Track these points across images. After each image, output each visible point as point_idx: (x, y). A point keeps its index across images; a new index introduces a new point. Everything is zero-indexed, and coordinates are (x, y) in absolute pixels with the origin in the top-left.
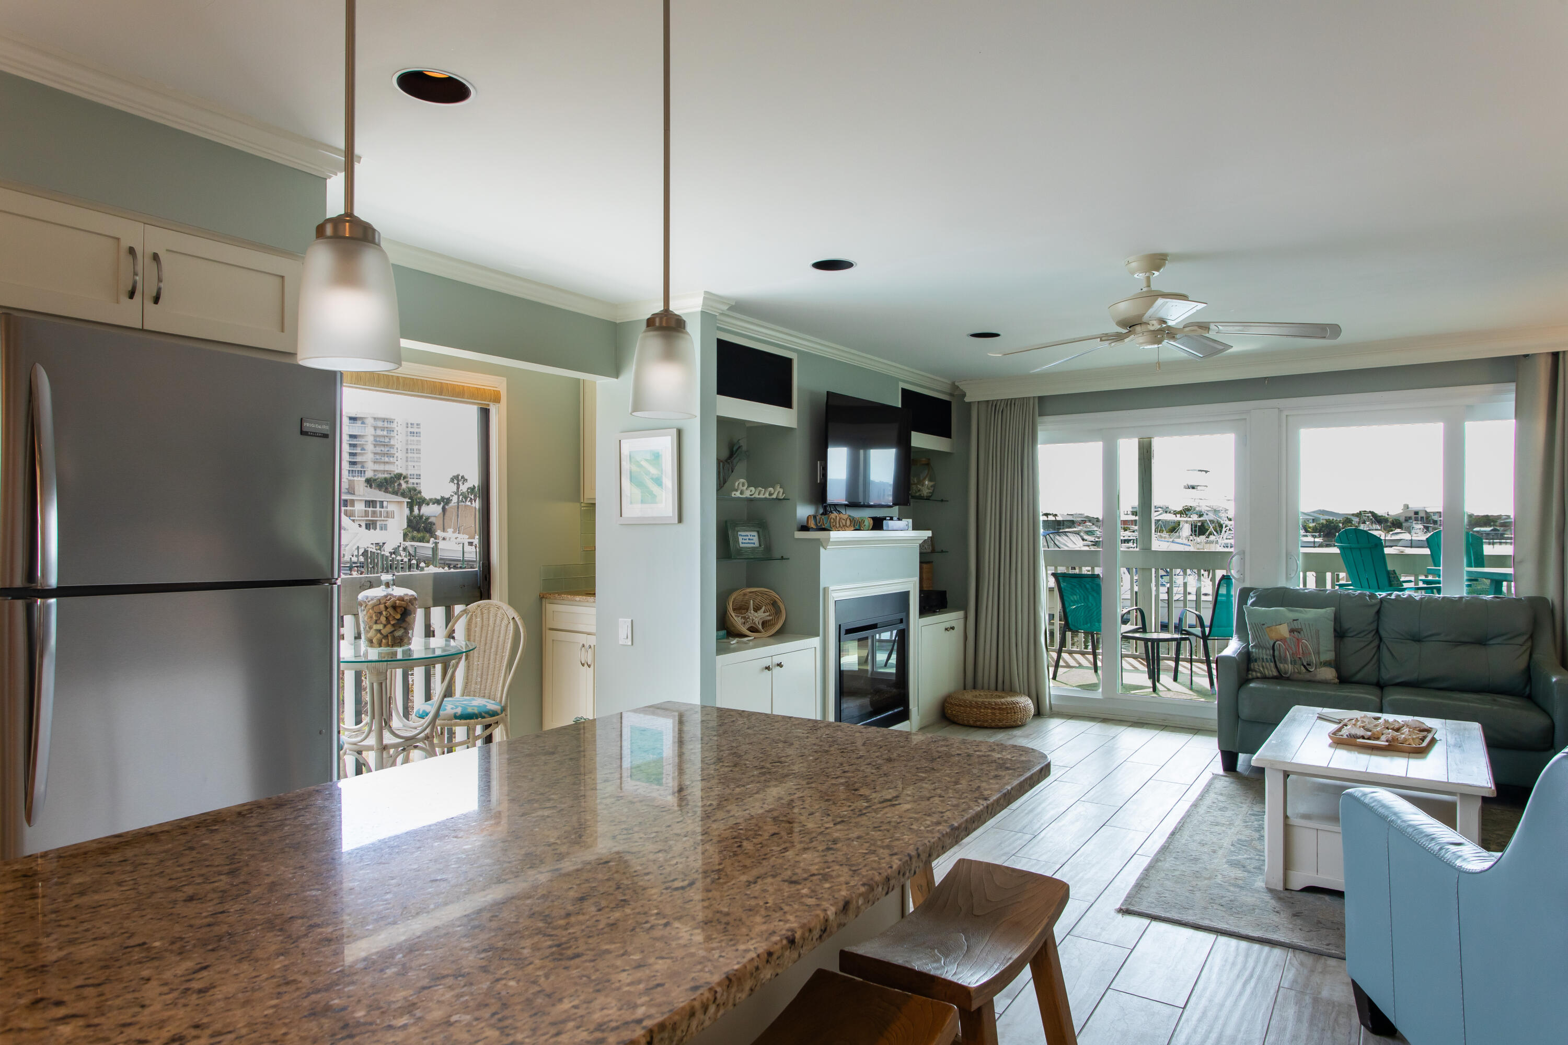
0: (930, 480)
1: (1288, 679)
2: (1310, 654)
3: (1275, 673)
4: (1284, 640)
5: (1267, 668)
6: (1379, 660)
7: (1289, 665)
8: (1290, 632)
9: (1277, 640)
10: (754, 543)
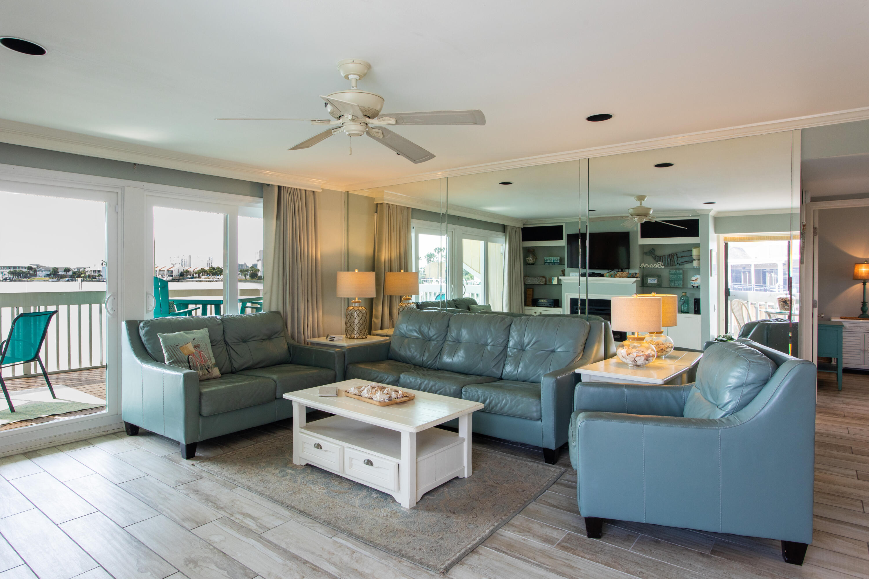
2: (207, 360)
4: (193, 354)
6: (231, 358)
7: (200, 371)
8: (194, 348)
9: (189, 355)
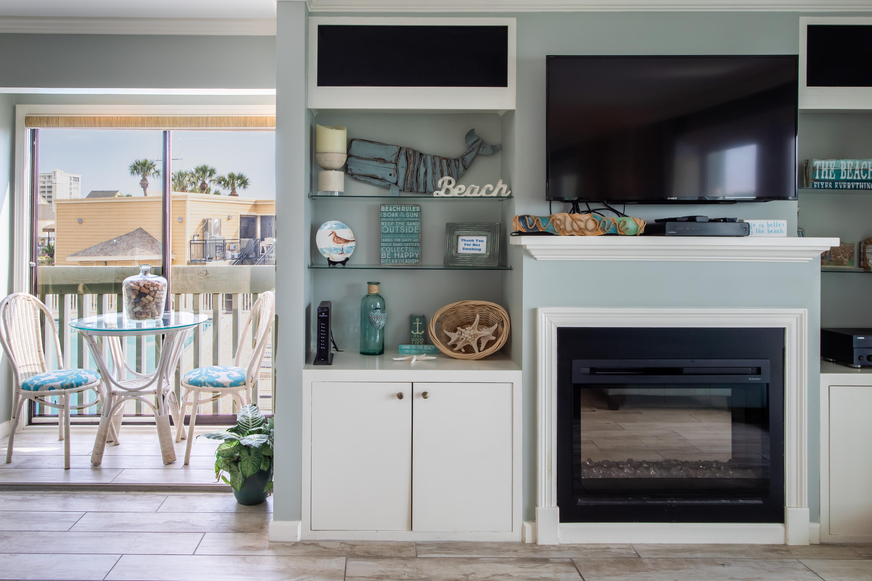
10: (480, 250)
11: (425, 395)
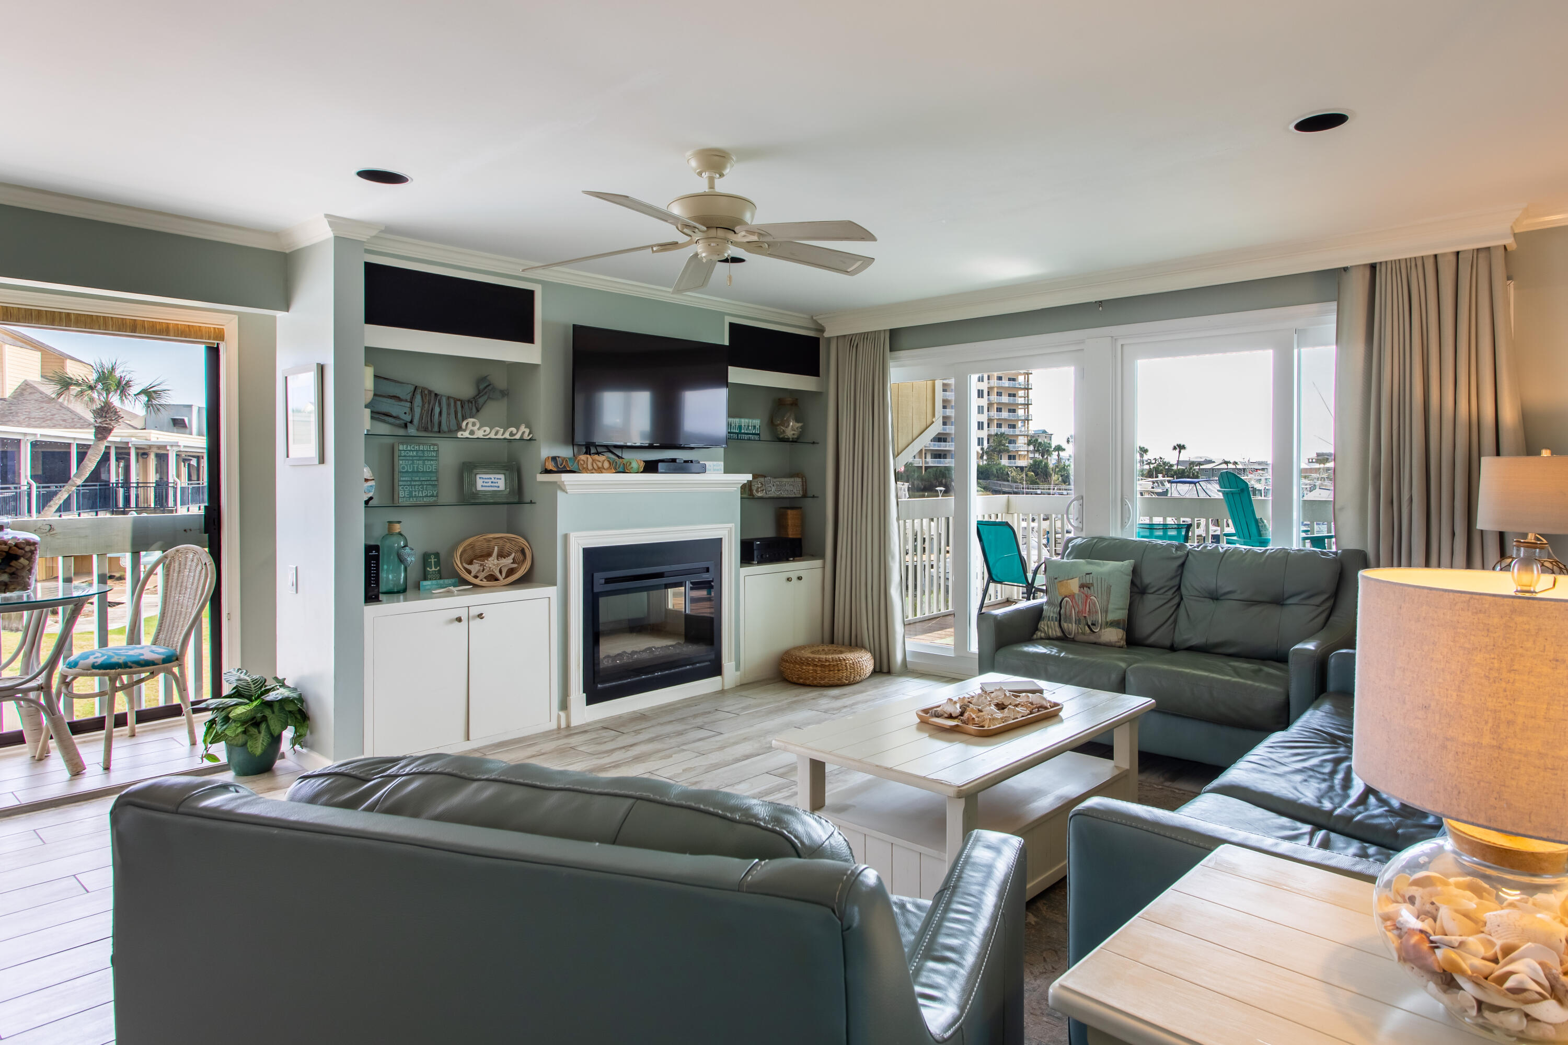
0: (797, 421)
1: (1073, 641)
2: (1097, 612)
3: (1059, 634)
4: (1072, 596)
5: (1051, 628)
6: (1175, 621)
7: (1074, 625)
8: (1080, 587)
9: (1066, 597)
10: (499, 487)
11: (480, 616)
